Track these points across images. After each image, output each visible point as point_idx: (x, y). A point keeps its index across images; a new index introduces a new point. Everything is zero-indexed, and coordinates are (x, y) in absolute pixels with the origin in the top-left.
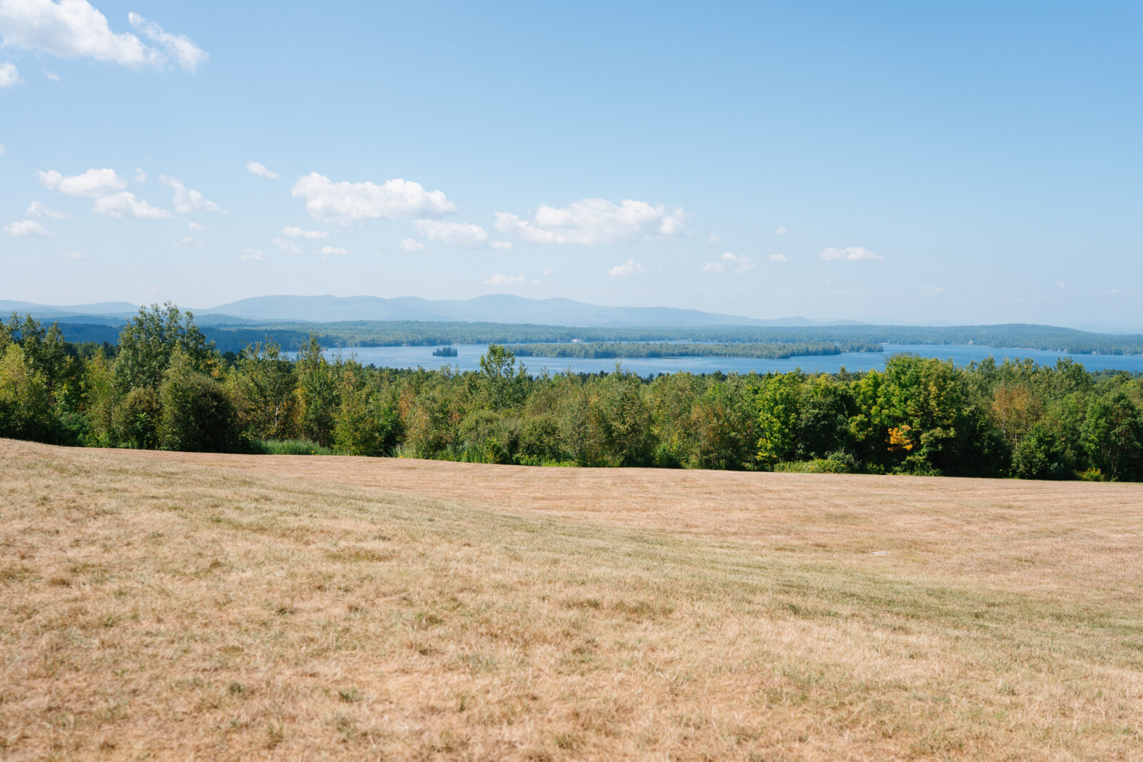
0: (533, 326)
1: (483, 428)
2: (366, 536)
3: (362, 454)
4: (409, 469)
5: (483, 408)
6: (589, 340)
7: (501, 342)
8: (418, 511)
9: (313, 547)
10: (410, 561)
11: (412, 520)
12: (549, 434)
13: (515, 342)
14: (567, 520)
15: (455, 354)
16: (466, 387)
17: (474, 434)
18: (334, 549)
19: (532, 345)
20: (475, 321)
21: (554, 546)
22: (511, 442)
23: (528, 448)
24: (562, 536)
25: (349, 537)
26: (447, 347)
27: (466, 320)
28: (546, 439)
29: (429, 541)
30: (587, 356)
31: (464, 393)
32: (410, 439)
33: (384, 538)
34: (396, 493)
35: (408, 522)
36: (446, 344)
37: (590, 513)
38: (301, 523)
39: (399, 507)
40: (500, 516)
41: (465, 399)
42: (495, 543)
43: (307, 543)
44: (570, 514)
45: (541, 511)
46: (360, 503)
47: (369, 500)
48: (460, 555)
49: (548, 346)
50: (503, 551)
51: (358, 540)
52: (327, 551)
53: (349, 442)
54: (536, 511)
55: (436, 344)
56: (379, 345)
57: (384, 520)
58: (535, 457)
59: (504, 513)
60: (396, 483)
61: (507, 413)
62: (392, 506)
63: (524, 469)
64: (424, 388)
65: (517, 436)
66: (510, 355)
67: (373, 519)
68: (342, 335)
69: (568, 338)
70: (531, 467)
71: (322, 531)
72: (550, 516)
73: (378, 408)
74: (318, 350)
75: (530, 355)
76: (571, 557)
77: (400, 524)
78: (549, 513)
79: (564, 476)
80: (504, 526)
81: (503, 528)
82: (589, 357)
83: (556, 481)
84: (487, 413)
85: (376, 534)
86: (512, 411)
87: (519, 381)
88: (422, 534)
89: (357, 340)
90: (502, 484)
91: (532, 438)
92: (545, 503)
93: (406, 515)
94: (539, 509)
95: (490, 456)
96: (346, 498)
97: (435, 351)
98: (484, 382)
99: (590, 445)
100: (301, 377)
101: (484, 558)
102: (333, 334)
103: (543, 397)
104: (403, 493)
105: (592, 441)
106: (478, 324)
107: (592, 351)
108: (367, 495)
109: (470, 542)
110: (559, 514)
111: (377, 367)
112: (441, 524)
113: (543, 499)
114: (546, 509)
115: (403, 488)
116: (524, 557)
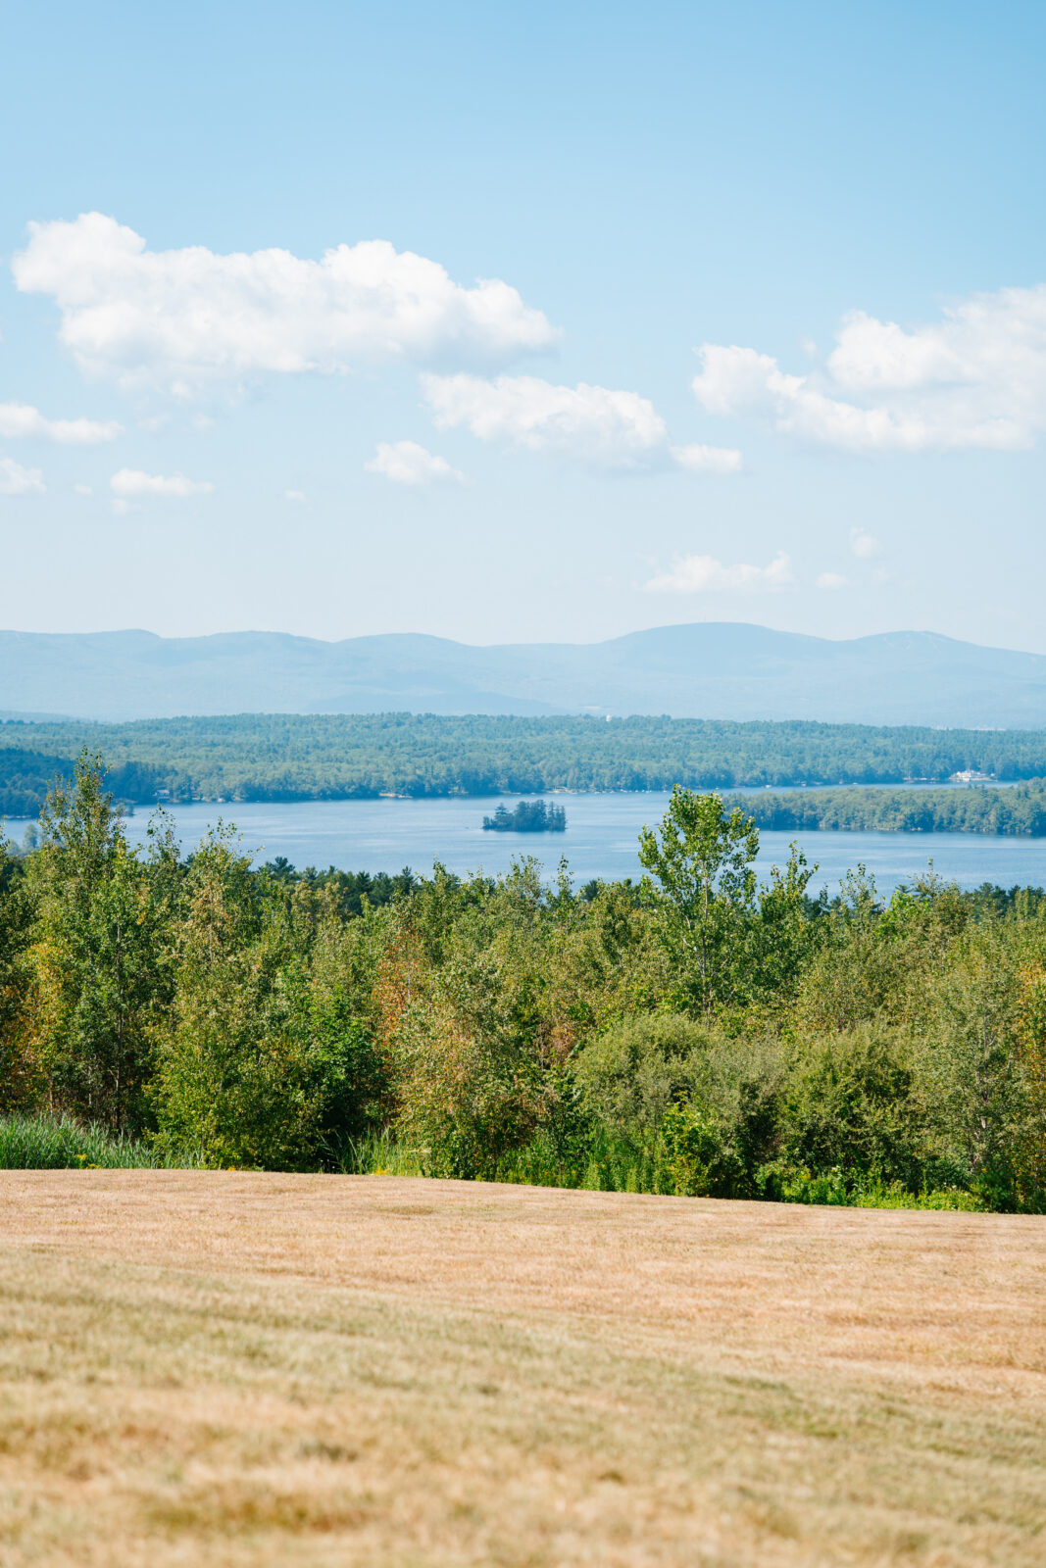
0: (824, 729)
1: (653, 1078)
2: (275, 1447)
3: (247, 1162)
4: (407, 1212)
5: (651, 1004)
6: (1012, 773)
7: (710, 782)
8: (445, 1357)
9: (98, 1485)
10: (423, 1530)
11: (425, 1389)
12: (883, 1092)
13: (759, 783)
14: (948, 1397)
15: (558, 824)
16: (596, 935)
17: (623, 1094)
18: (170, 1493)
19: (818, 793)
20: (625, 715)
21: (906, 1490)
22: (750, 1120)
23: (807, 1143)
24: (931, 1455)
25: (218, 1448)
26: (531, 800)
27: (595, 710)
28: (873, 1115)
29: (485, 1461)
30: (1005, 827)
31: (589, 954)
32: (408, 1113)
33: (335, 1454)
34: (367, 1295)
35: (412, 1396)
36: (527, 791)
37: (1029, 1376)
38: (61, 1406)
39: (382, 1346)
40: (717, 1376)
41: (591, 974)
42: (704, 1473)
43: (81, 1473)
44: (959, 1376)
45: (855, 1365)
46: (252, 1333)
47: (281, 1323)
48: (588, 1510)
49: (869, 796)
50: (733, 1499)
51: (250, 1460)
52: (147, 1498)
53: (207, 1124)
54: (840, 1362)
55: (494, 793)
56: (305, 797)
57: (335, 1391)
58: (834, 1177)
59: (730, 1369)
60: (368, 1263)
61: (734, 1021)
62: (357, 1341)
63: (797, 1218)
64: (456, 946)
65: (770, 1101)
66: (742, 829)
67: (295, 1386)
68: (179, 764)
69: (939, 767)
70: (817, 1209)
71: (130, 1431)
72: (890, 1384)
73: (303, 1006)
74: (104, 814)
75: (812, 825)
76: (967, 1532)
77: (388, 1403)
78: (885, 1370)
79: (937, 1242)
80: (733, 1412)
81: (733, 1421)
82: (1013, 833)
83: (909, 1261)
84: (667, 1022)
85: (310, 1439)
86: (751, 1015)
87: (773, 914)
88: (459, 1438)
89: (232, 781)
90: (721, 1267)
91: (822, 1109)
92: (871, 1337)
93: (405, 1372)
94: (851, 1355)
95: (682, 1170)
96: (204, 1314)
97: (492, 815)
98: (654, 920)
99: (1025, 1139)
100: (49, 908)
101: (668, 1523)
102: (149, 758)
103: (854, 971)
104: (388, 1295)
105: (1031, 1121)
106: (634, 722)
107: (1023, 812)
108: (271, 1303)
109: (621, 1466)
110: (920, 1377)
111: (299, 869)
112: (521, 1404)
113: (861, 1321)
114: (875, 1357)
115: (388, 1280)
116: (805, 1524)
